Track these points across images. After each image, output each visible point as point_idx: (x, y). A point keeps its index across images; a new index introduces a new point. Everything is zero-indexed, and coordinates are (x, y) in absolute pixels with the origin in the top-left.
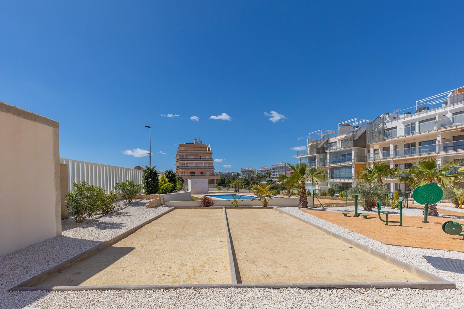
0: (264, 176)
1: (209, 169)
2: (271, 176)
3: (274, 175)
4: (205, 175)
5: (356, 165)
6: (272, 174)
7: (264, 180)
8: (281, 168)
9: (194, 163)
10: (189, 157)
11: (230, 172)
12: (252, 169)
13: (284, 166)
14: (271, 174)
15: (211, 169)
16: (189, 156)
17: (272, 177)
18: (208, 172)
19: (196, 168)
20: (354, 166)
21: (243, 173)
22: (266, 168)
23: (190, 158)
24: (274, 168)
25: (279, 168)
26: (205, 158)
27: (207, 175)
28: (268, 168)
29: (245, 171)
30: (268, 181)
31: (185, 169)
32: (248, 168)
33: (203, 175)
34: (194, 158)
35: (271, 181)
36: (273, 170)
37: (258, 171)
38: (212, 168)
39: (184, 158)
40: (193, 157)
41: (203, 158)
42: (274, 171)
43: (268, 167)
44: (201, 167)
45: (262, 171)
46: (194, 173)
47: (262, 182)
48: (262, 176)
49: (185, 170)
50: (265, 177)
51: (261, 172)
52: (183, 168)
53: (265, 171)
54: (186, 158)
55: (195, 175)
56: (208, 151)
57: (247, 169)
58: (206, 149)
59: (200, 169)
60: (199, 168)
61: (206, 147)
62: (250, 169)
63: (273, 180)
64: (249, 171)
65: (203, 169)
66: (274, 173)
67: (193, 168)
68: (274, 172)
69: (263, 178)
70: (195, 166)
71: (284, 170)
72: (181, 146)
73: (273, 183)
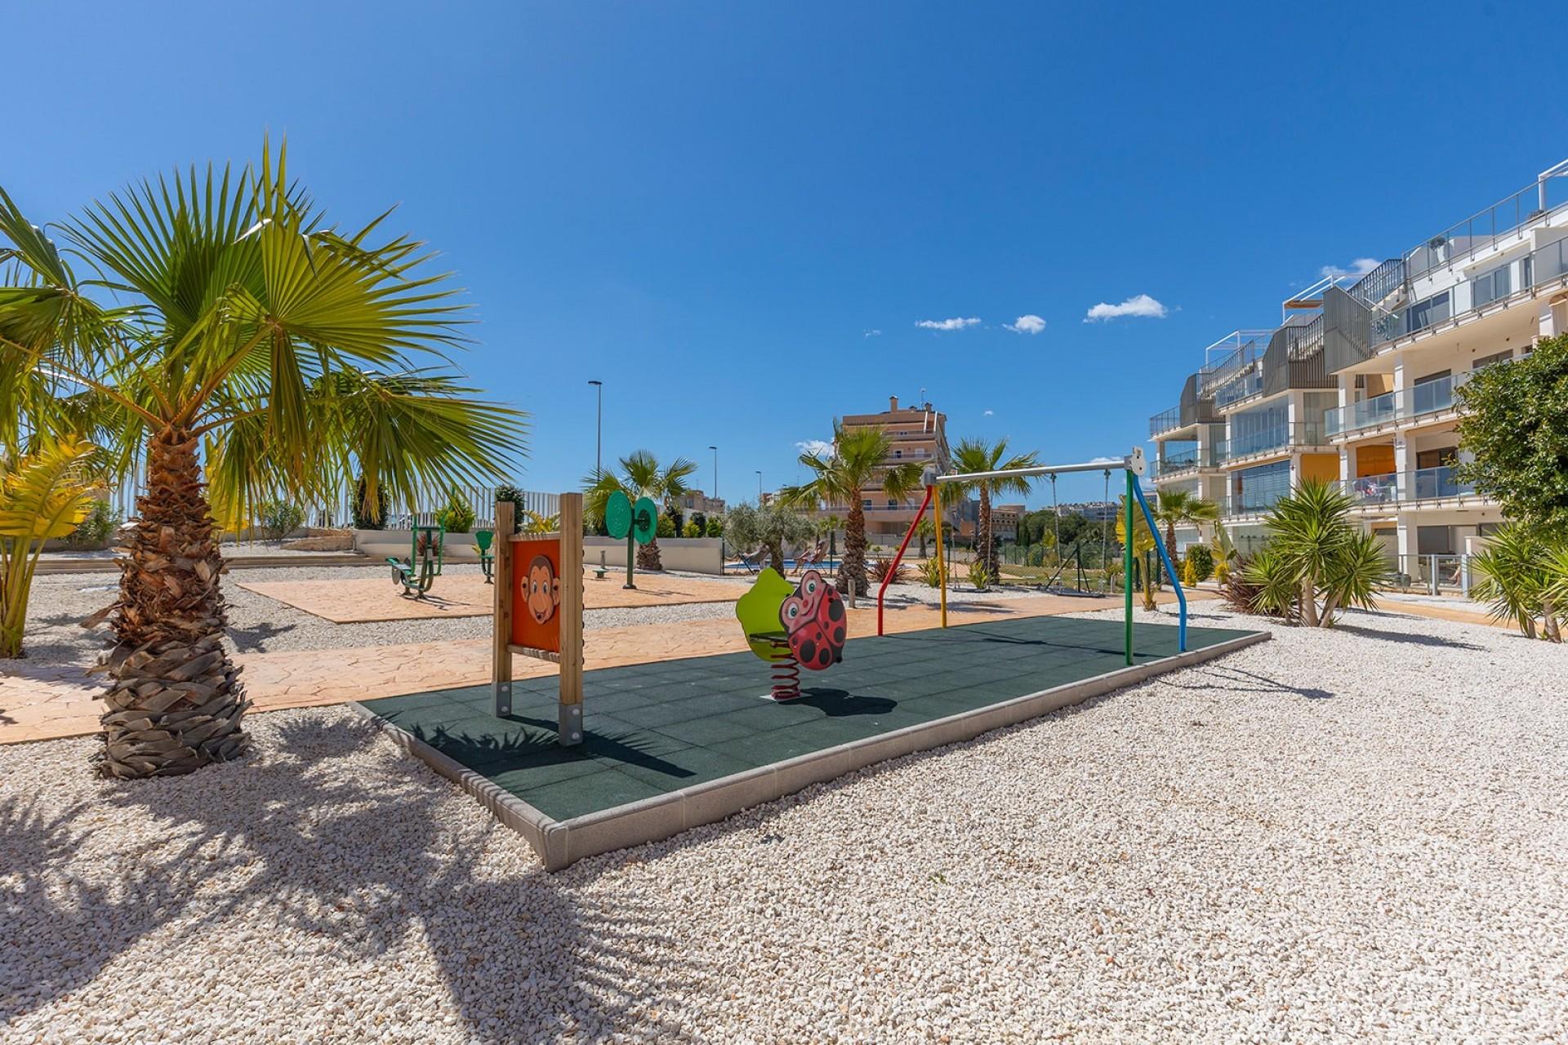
4: (903, 508)
5: (1304, 456)
20: (1295, 461)
26: (914, 456)
33: (895, 508)
41: (905, 456)
55: (870, 509)
56: (927, 432)
58: (923, 426)
61: (924, 421)
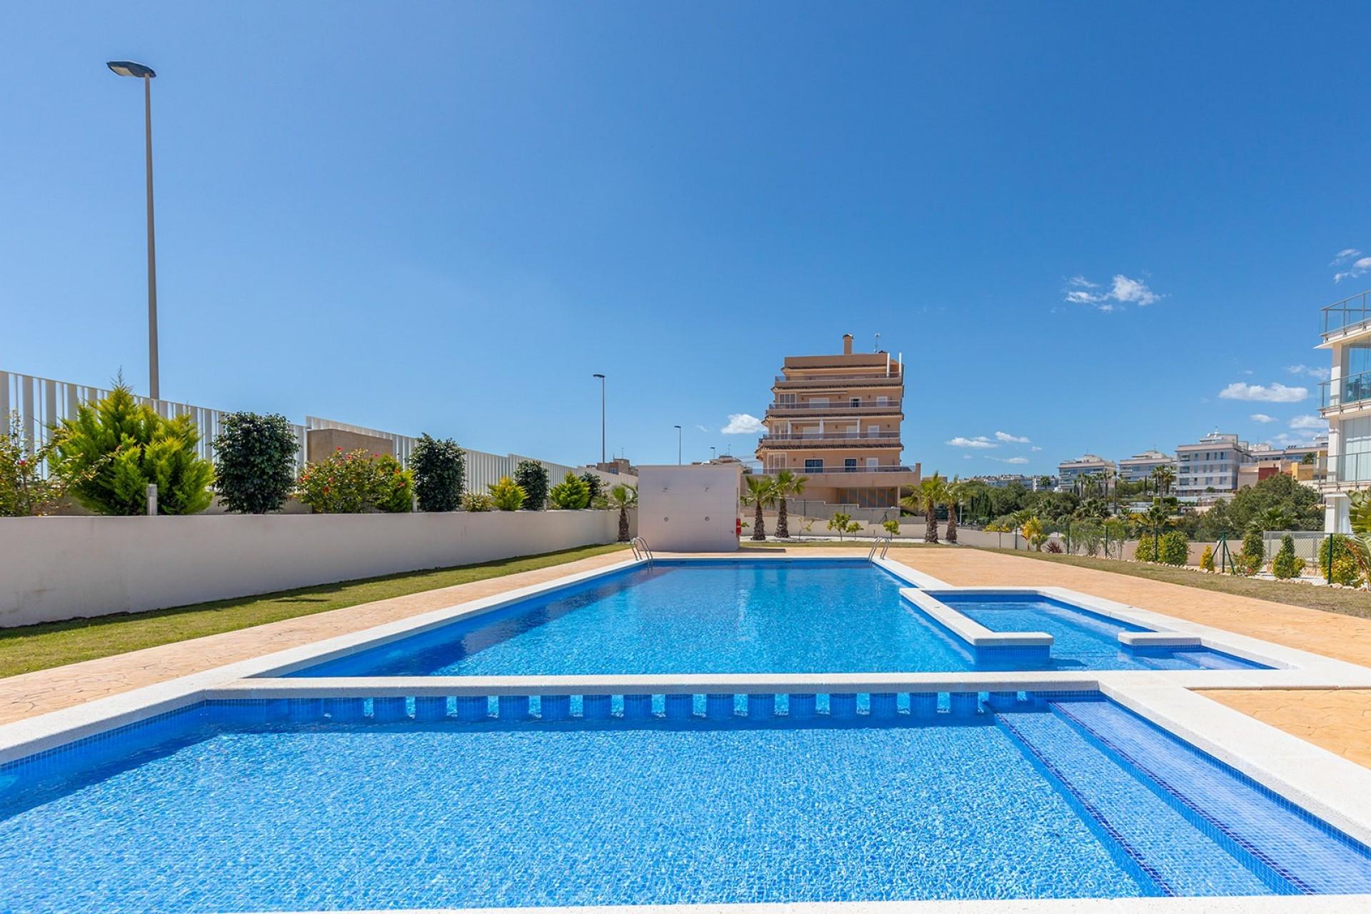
0: (1144, 487)
1: (881, 446)
2: (1175, 485)
3: (1184, 482)
4: (865, 470)
6: (1179, 476)
7: (1144, 501)
8: (1219, 456)
9: (821, 423)
10: (812, 401)
11: (1027, 476)
12: (1101, 461)
13: (1231, 446)
14: (1173, 478)
15: (889, 446)
16: (810, 399)
17: (1179, 488)
18: (877, 459)
19: (829, 441)
21: (1067, 477)
22: (1157, 458)
23: (815, 406)
24: (1185, 457)
25: (1208, 454)
26: (874, 404)
27: (870, 469)
28: (1165, 457)
29: (1074, 470)
30: (1158, 502)
31: (785, 447)
32: (1086, 459)
33: (854, 470)
34: (831, 405)
35: (1172, 502)
36: (1181, 464)
37: (1124, 467)
38: (893, 440)
39: (793, 407)
40: (826, 401)
41: (864, 405)
42: (1188, 468)
43: (1164, 451)
44: (849, 440)
45: (1137, 468)
46: (820, 463)
47: (1137, 506)
48: (1135, 487)
49: (784, 452)
50: (1147, 489)
51: (1136, 474)
52: (780, 442)
53: (1150, 467)
54: (798, 406)
55: (821, 471)
56: (891, 376)
57: (1080, 462)
58: (886, 370)
59: (844, 446)
60: (839, 441)
61: (886, 365)
62: (1094, 462)
63: (1179, 499)
64: (1088, 470)
65: (856, 446)
66: (1185, 476)
67: (815, 444)
68: (1186, 469)
69: (1142, 493)
70: (826, 436)
71: (1229, 462)
72: (791, 364)
73: (1179, 509)
